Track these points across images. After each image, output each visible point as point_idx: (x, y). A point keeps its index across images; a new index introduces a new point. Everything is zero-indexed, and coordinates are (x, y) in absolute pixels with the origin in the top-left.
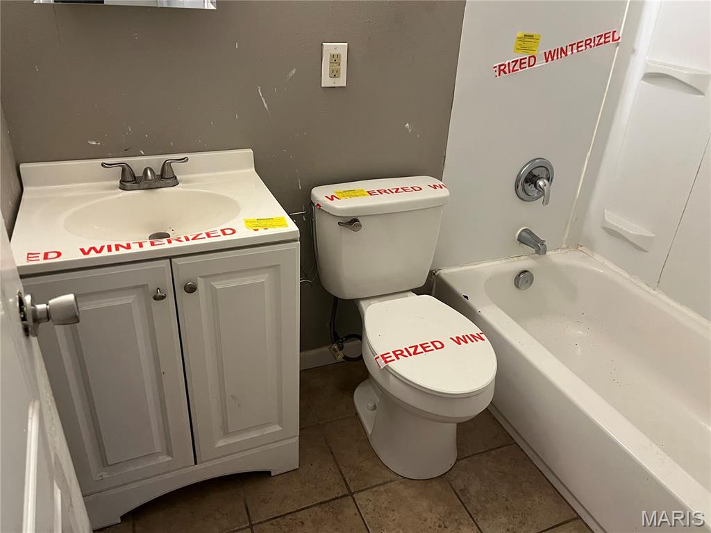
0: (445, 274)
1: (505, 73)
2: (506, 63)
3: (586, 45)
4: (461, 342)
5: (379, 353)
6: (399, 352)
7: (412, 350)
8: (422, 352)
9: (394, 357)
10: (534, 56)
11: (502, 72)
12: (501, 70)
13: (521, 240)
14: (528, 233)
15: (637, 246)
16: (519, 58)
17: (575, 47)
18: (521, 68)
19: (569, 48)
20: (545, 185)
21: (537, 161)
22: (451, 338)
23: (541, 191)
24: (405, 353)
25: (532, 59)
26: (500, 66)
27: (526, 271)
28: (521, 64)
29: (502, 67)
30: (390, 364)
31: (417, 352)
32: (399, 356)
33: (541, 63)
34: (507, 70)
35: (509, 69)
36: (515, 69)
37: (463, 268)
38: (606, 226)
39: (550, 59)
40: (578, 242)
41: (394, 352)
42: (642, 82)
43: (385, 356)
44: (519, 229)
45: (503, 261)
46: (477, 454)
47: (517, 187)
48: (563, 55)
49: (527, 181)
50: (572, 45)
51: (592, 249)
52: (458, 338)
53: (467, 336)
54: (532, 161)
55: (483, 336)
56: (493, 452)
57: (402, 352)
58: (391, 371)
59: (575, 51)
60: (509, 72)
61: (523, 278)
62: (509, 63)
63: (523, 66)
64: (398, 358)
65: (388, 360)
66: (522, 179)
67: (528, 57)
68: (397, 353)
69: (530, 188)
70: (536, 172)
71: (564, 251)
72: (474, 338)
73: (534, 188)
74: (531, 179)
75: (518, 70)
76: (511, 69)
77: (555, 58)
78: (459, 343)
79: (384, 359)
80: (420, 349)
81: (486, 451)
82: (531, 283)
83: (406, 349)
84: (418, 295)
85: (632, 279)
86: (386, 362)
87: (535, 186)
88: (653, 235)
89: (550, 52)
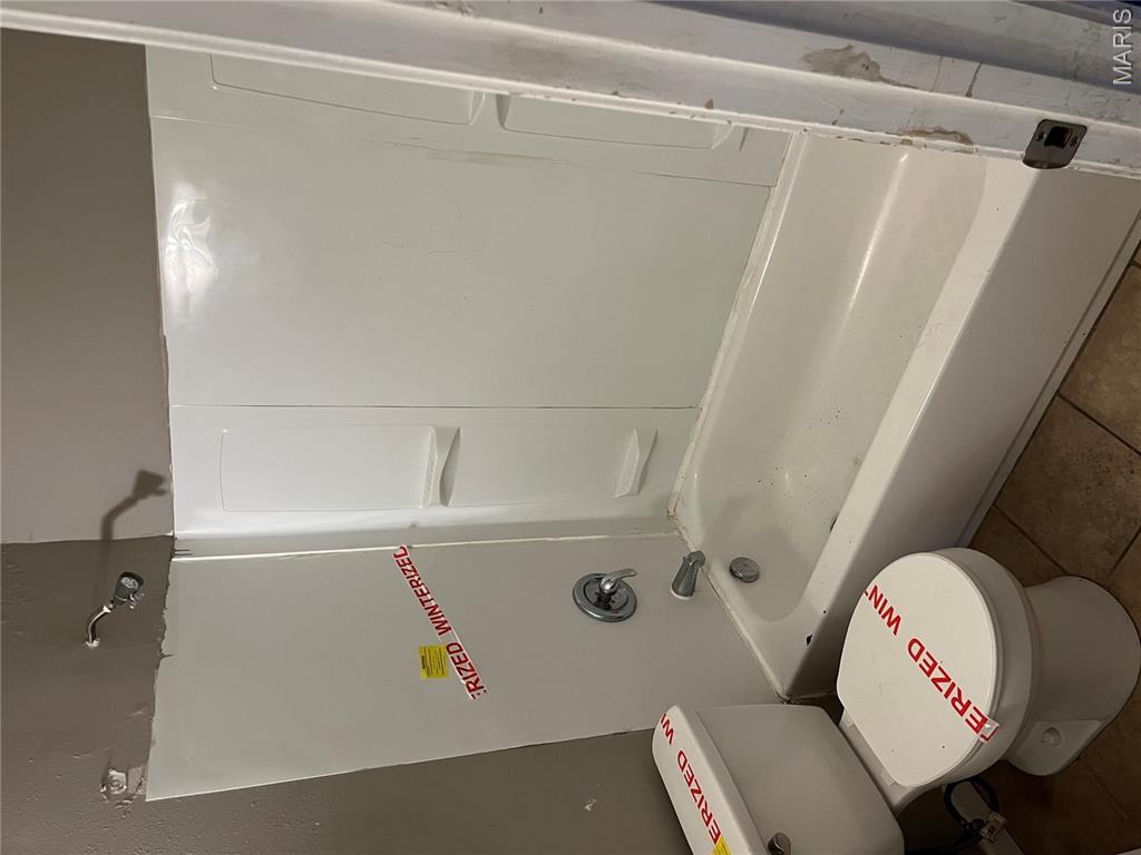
0: (782, 684)
1: (477, 680)
2: (464, 682)
3: (418, 585)
4: (893, 618)
5: (973, 737)
6: (957, 704)
7: (945, 686)
8: (940, 668)
9: (970, 710)
10: (448, 648)
11: (478, 685)
12: (475, 687)
13: (690, 591)
14: (679, 584)
15: (653, 445)
16: (455, 667)
17: (424, 598)
18: (467, 660)
19: (427, 605)
20: (609, 581)
21: (579, 601)
22: (895, 633)
23: (617, 584)
24: (954, 694)
25: (451, 649)
26: (470, 690)
27: (732, 571)
28: (461, 662)
29: (472, 686)
30: (985, 712)
31: (943, 676)
32: (964, 703)
33: (454, 636)
34: (473, 679)
35: (472, 676)
36: (469, 668)
37: (762, 660)
38: (637, 490)
39: (446, 625)
40: (665, 517)
41: (962, 713)
42: (450, 504)
43: (975, 725)
44: (677, 599)
45: (728, 606)
46: (1041, 550)
47: (621, 619)
48: (437, 610)
49: (608, 608)
50: (423, 603)
51: (668, 498)
52: (890, 624)
53: (880, 612)
54: (580, 608)
55: (869, 590)
56: (1026, 529)
57: (954, 700)
58: (995, 708)
59: (429, 597)
60: (475, 674)
61: (743, 572)
62: (464, 679)
63: (463, 659)
64: (969, 703)
65: (979, 719)
66: (609, 614)
67: (450, 656)
68: (960, 708)
69: (617, 600)
70: (594, 599)
71: (683, 531)
72: (878, 601)
73: (616, 595)
74: (604, 602)
75: (470, 664)
76: (470, 673)
77: (443, 619)
78: (898, 619)
79: (980, 725)
80: (937, 674)
81: (1028, 538)
82: (746, 559)
83: (946, 696)
84: (843, 708)
85: (695, 437)
86: (984, 720)
87: (613, 593)
88: (635, 432)
89: (437, 628)
